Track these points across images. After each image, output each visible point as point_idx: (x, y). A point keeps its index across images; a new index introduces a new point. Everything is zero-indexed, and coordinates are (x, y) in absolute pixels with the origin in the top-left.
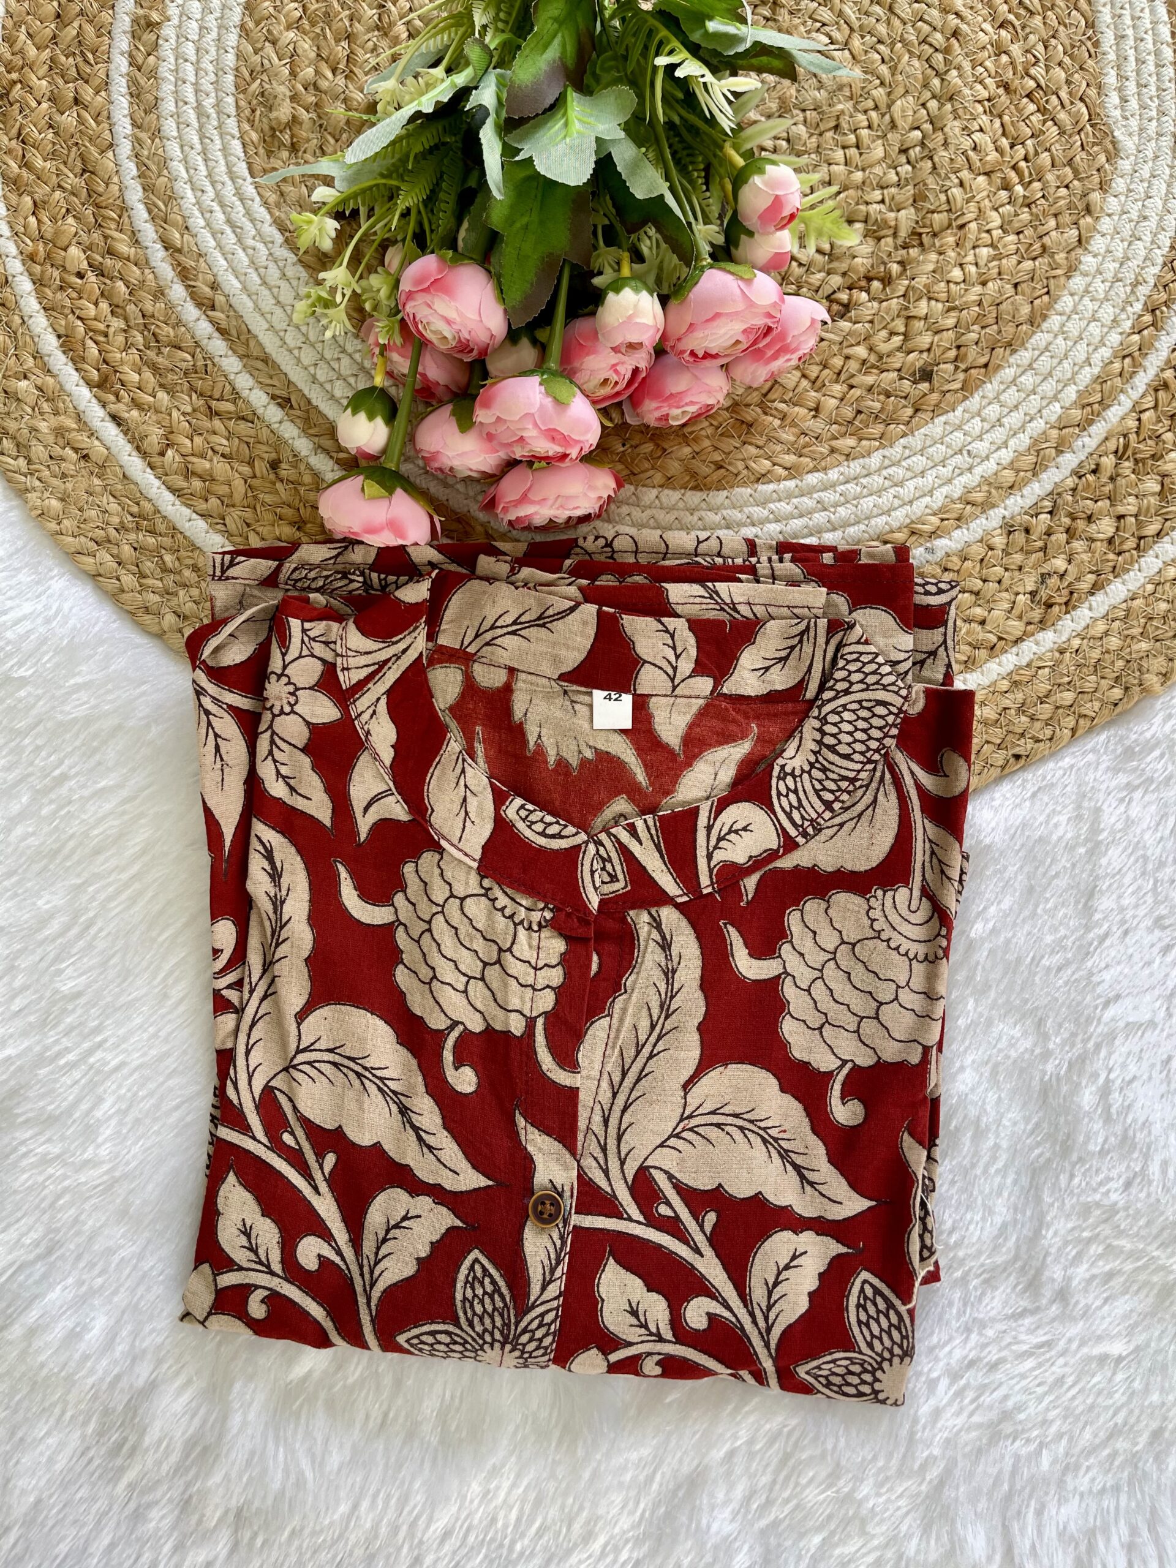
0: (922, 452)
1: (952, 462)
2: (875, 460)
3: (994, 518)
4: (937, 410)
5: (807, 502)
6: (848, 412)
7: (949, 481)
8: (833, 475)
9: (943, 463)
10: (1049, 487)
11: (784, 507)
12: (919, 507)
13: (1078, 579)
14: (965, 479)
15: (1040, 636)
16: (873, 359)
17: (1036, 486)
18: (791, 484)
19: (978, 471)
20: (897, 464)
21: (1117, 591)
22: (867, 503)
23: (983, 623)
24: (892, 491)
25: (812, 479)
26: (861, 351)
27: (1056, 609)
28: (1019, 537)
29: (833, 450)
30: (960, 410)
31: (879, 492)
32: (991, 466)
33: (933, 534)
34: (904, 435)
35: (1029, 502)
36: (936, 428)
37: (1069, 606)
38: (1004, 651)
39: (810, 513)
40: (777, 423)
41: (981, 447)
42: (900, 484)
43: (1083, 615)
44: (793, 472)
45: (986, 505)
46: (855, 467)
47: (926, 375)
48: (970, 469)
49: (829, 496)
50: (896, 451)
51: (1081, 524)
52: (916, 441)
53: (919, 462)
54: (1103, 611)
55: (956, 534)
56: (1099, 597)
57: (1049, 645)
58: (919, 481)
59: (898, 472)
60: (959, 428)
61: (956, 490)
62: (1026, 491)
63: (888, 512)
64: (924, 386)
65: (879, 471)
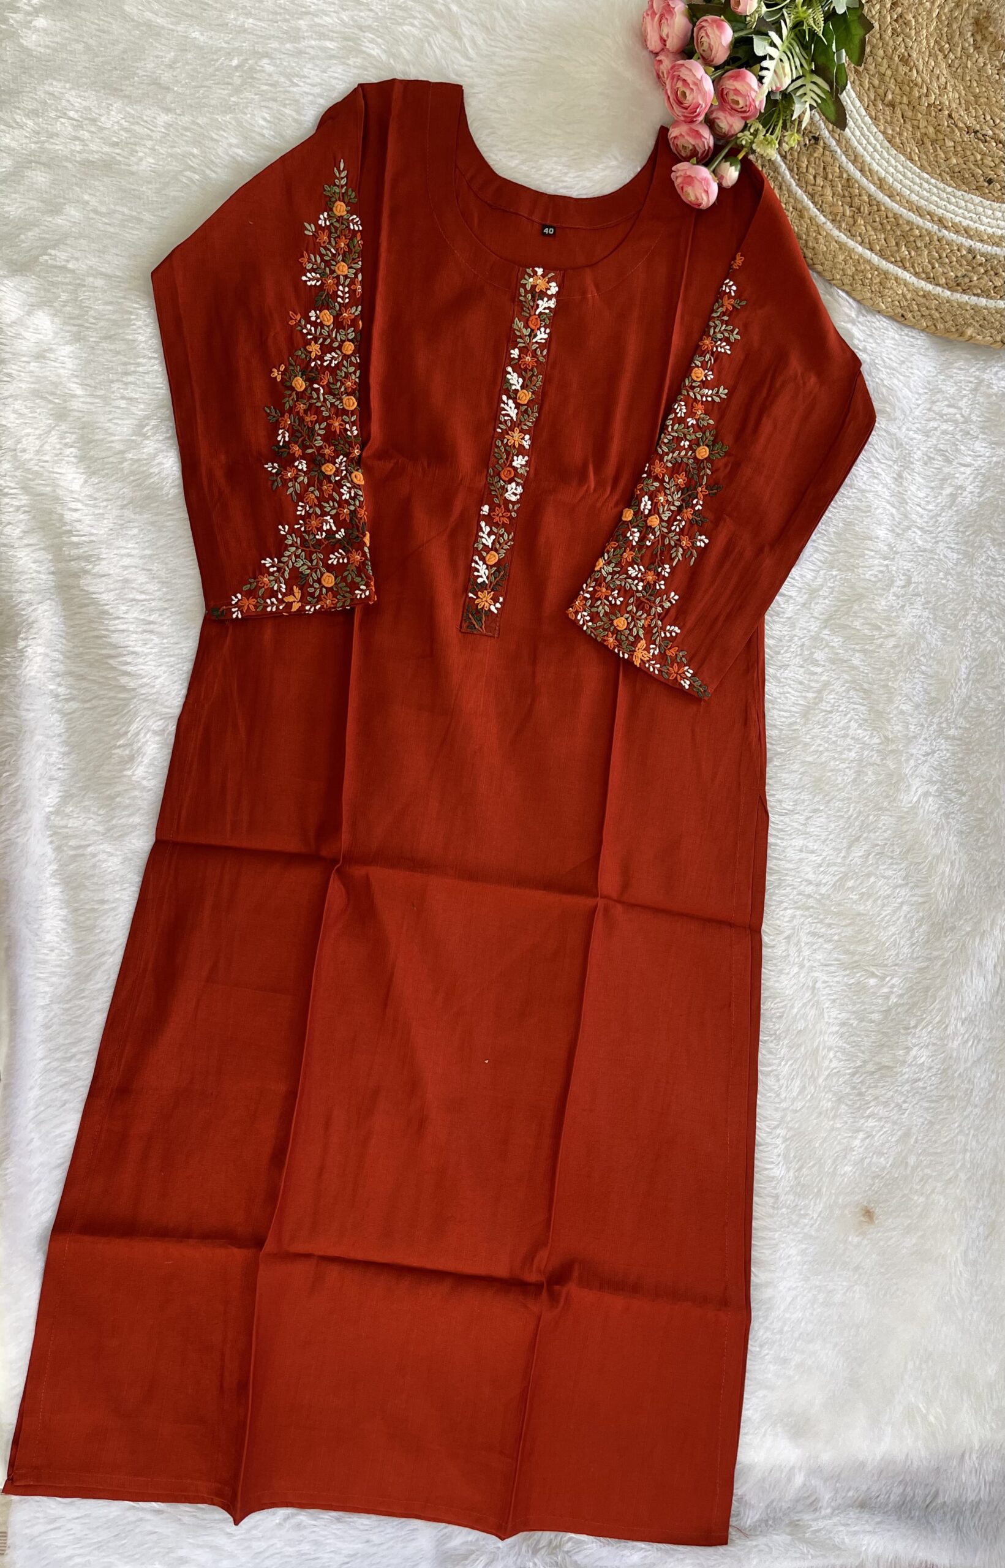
0: (966, 202)
1: (971, 215)
2: (949, 189)
3: (968, 243)
4: (983, 195)
5: (918, 180)
6: (957, 170)
7: (965, 219)
8: (933, 181)
9: (969, 212)
10: (994, 253)
11: (909, 174)
12: (949, 215)
13: (975, 286)
14: (971, 223)
15: (946, 291)
16: (980, 162)
17: (990, 248)
18: (918, 170)
19: (977, 225)
20: (954, 196)
21: (983, 301)
22: (934, 198)
23: (933, 268)
24: (945, 203)
25: (926, 176)
26: (979, 157)
27: (959, 288)
28: (970, 256)
29: (940, 174)
30: (989, 202)
31: (941, 199)
32: (982, 228)
33: (946, 228)
34: (966, 191)
35: (983, 250)
36: (977, 199)
37: (964, 291)
38: (930, 283)
39: (914, 183)
40: (932, 151)
41: (985, 220)
42: (950, 203)
43: (965, 298)
44: (922, 167)
45: (971, 237)
46: (942, 185)
47: (990, 182)
48: (975, 222)
49: (925, 185)
50: (959, 193)
51: (992, 273)
52: (968, 196)
53: (962, 203)
54: (973, 303)
55: (952, 234)
56: (976, 298)
57: (946, 296)
58: (956, 209)
59: (953, 200)
60: (984, 207)
61: (965, 223)
62: (986, 246)
63: (938, 207)
64: (986, 184)
65: (947, 193)
